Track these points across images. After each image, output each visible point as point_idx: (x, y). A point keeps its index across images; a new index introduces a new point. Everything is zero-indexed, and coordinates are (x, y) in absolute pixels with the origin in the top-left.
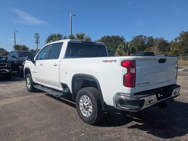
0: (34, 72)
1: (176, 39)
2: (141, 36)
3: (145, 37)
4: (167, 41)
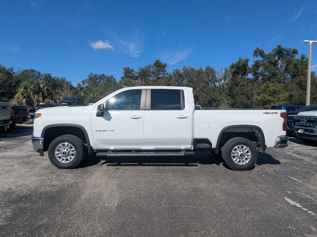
0: (100, 131)
1: (83, 82)
2: (32, 70)
3: (39, 73)
4: (71, 83)
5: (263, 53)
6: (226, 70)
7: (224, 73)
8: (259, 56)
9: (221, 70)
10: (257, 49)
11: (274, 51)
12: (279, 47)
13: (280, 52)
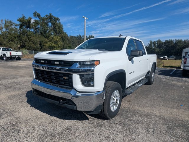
5: (40, 16)
6: (6, 21)
7: (4, 24)
8: (37, 17)
9: (2, 21)
10: (36, 12)
11: (46, 16)
12: (51, 14)
13: (51, 18)
